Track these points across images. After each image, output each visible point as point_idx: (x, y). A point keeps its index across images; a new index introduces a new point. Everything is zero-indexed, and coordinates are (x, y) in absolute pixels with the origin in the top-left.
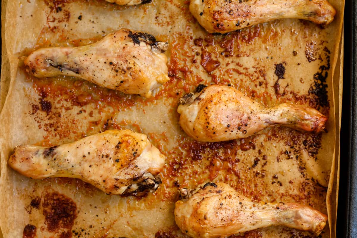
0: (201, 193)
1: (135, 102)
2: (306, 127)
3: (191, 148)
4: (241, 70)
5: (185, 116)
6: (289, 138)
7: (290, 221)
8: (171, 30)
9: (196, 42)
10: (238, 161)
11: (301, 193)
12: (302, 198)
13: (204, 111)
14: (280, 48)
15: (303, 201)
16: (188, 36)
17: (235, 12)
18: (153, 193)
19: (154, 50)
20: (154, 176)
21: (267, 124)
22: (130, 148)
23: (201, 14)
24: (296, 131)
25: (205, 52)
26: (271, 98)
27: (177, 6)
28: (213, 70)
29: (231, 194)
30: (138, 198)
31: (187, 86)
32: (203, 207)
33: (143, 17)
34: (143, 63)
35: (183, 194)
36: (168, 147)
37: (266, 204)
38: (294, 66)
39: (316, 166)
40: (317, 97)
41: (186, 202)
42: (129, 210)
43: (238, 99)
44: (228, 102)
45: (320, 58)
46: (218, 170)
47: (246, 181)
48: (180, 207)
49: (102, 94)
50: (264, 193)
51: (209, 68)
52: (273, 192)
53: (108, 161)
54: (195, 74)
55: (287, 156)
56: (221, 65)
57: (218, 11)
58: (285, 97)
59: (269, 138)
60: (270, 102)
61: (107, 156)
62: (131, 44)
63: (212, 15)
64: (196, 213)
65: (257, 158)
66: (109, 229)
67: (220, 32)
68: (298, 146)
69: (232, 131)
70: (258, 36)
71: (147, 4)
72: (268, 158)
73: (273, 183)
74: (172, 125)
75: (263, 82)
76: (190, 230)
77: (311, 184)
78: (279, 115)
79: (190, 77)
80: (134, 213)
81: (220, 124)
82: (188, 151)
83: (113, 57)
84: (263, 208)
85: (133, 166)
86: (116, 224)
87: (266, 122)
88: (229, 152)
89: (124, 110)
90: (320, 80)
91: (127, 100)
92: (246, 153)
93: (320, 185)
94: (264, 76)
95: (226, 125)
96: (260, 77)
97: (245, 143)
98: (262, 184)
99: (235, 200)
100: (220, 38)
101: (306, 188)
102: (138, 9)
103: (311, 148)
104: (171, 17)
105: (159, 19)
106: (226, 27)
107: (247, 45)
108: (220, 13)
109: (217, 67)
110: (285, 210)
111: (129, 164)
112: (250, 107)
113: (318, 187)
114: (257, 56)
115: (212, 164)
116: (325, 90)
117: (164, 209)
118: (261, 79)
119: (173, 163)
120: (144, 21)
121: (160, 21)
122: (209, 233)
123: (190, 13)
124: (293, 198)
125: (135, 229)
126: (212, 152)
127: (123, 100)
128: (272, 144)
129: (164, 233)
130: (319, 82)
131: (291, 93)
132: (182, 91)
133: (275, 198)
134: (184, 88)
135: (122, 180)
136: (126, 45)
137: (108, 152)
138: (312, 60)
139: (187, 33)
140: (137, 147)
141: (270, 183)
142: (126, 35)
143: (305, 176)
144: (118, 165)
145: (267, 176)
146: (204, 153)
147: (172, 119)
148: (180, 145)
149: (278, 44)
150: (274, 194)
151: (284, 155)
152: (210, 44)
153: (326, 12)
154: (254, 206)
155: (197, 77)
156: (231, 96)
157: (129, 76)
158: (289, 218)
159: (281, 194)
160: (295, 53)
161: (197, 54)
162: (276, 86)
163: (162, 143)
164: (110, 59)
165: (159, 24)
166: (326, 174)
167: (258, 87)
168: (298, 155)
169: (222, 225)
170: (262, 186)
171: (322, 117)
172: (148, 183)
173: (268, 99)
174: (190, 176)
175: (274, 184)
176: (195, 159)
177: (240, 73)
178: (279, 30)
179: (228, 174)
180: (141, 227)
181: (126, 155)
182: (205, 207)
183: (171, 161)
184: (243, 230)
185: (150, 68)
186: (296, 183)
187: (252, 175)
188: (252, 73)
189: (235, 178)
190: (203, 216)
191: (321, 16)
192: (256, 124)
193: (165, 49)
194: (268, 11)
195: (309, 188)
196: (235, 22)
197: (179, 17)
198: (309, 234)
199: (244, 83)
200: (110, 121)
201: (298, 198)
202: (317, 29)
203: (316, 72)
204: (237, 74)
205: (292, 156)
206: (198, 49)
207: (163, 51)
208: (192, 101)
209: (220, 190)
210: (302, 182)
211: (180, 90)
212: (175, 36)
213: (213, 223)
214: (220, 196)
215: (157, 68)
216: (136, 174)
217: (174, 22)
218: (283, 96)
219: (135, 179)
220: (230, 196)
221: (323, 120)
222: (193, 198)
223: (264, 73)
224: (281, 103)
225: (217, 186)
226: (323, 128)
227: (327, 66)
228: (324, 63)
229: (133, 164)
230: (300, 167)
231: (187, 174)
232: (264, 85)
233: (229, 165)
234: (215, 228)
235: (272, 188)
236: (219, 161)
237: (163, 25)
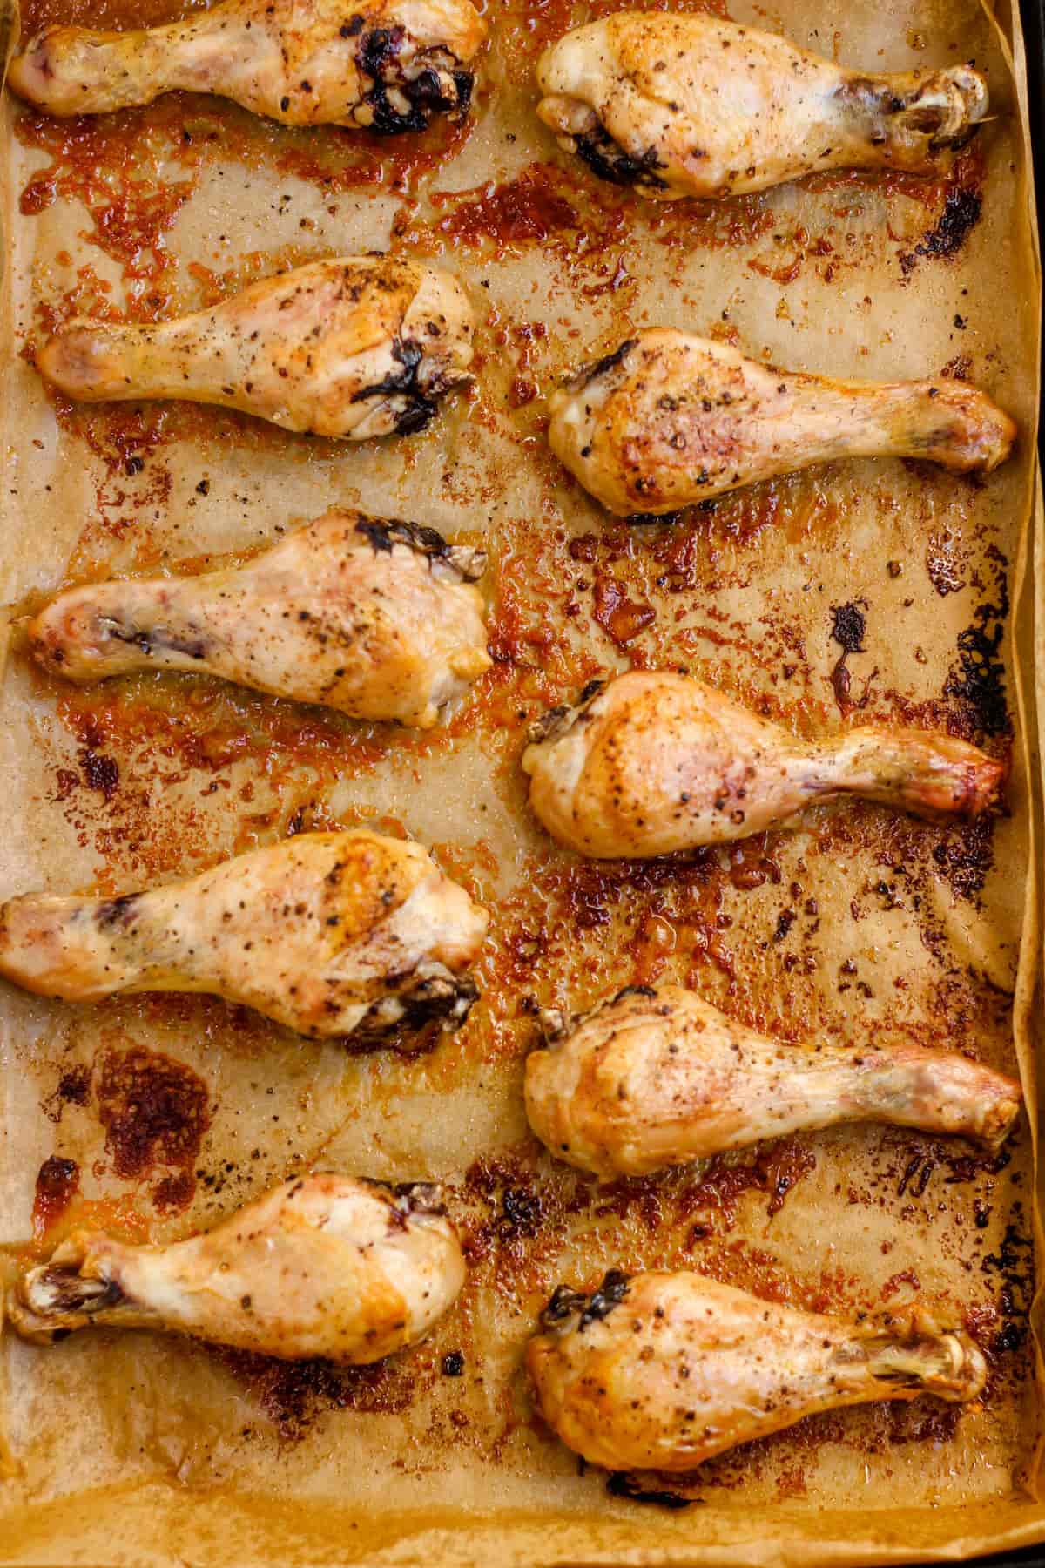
0: (608, 1019)
1: (385, 749)
2: (936, 796)
3: (570, 887)
4: (724, 630)
5: (547, 775)
6: (889, 841)
7: (901, 1100)
8: (495, 515)
9: (576, 550)
10: (726, 922)
11: (935, 1016)
12: (940, 1035)
13: (604, 751)
14: (846, 557)
15: (945, 1042)
16: (548, 531)
17: (690, 441)
18: (452, 1033)
19: (439, 570)
20: (454, 972)
21: (811, 792)
22: (372, 879)
23: (586, 452)
24: (910, 815)
25: (606, 579)
26: (824, 716)
27: (511, 438)
28: (633, 636)
29: (704, 1018)
30: (407, 1056)
31: (553, 691)
32: (611, 1058)
33: (403, 479)
34: (405, 610)
35: (550, 1025)
36: (496, 885)
37: (818, 1049)
38: (891, 609)
39: (981, 927)
40: (971, 706)
41: (559, 1050)
42: (379, 1097)
43: (713, 714)
44: (678, 722)
45: (976, 582)
46: (662, 953)
47: (754, 987)
48: (542, 1069)
49: (281, 727)
50: (813, 1022)
51: (620, 629)
52: (843, 1019)
53: (304, 926)
54: (575, 650)
55: (882, 898)
56: (658, 618)
57: (637, 439)
58: (868, 709)
59: (823, 846)
60: (821, 730)
61: (300, 910)
62: (365, 552)
63: (619, 454)
64: (590, 1082)
65: (787, 911)
66: (315, 1160)
67: (650, 510)
68: (917, 865)
69: (696, 815)
70: (773, 522)
71: (413, 434)
72: (824, 909)
73: (842, 988)
74: (506, 814)
75: (795, 667)
76: (576, 1140)
77: (966, 986)
78: (850, 762)
79: (561, 660)
80: (396, 1104)
81: (659, 793)
82: (564, 898)
83: (308, 595)
84: (810, 1063)
85: (385, 936)
86: (338, 1143)
87: (807, 786)
88: (696, 893)
89: (351, 776)
90: (980, 651)
91: (363, 741)
92: (752, 896)
93: (997, 990)
94: (796, 646)
95: (676, 796)
96: (786, 651)
97: (745, 865)
98: (807, 995)
99: (716, 1039)
100: (652, 533)
101: (950, 1002)
102: (387, 455)
103: (960, 872)
104: (492, 474)
105: (456, 481)
106: (667, 491)
107: (739, 552)
108: (643, 444)
109: (646, 623)
110: (882, 1066)
111: (369, 930)
112: (752, 740)
113: (992, 996)
114: (772, 583)
115: (642, 937)
116: (997, 682)
117: (490, 1089)
118: (790, 656)
119: (514, 939)
120: (407, 488)
121: (460, 488)
122: (637, 1144)
123: (554, 459)
124: (911, 1034)
125: (400, 1158)
126: (641, 898)
127: (349, 742)
128: (832, 861)
129: (494, 1168)
130: (977, 657)
131: (887, 697)
132: (538, 705)
133: (852, 1037)
134: (543, 697)
135: (350, 983)
136: (350, 555)
137: (303, 897)
138: (950, 589)
139: (546, 520)
140: (393, 877)
141: (834, 988)
142: (349, 525)
143: (946, 963)
144: (337, 935)
145: (820, 966)
146: (615, 901)
147: (508, 798)
148: (535, 880)
149: (839, 543)
150: (848, 1026)
151: (872, 896)
152: (621, 552)
153: (984, 429)
154: (780, 1055)
155: (584, 660)
156: (688, 703)
157: (362, 652)
158: (897, 1093)
159: (869, 1022)
160: (893, 570)
161: (581, 587)
162: (838, 677)
163: (477, 875)
164: (301, 605)
165: (454, 497)
166: (1010, 949)
167: (781, 683)
168: (921, 894)
169: (676, 1117)
170: (808, 1000)
171: (988, 762)
172: (434, 994)
173: (815, 719)
174: (573, 979)
175: (846, 992)
176: (587, 921)
177: (720, 642)
178: (838, 498)
179: (696, 968)
180: (418, 1150)
181: (359, 901)
182: (620, 1061)
183: (508, 933)
184: (746, 1135)
185: (429, 627)
186: (918, 985)
187: (773, 964)
188: (757, 640)
189: (717, 978)
190: (615, 1087)
191: (966, 444)
192: (776, 789)
193: (477, 572)
194: (798, 432)
195: (960, 1000)
196: (692, 473)
197: (519, 473)
198: (970, 1152)
199: (734, 671)
200: (307, 812)
201: (926, 1034)
202: (963, 490)
203: (966, 628)
204: (712, 646)
205: (897, 900)
206: (583, 572)
207: (468, 579)
208: (567, 727)
209: (665, 1008)
210: (936, 982)
211: (528, 704)
212: (506, 534)
213: (647, 1111)
214: (667, 1026)
215: (450, 628)
216: (394, 962)
217: (502, 488)
218: (862, 707)
219: (391, 982)
220: (700, 1026)
221: (989, 771)
222: (581, 1036)
223: (797, 636)
224: (856, 726)
225: (655, 994)
226: (994, 798)
227: (998, 606)
228: (991, 597)
229: (382, 930)
230: (927, 935)
231: (561, 973)
232: (798, 677)
233: (699, 937)
234: (654, 1125)
235: (841, 1005)
236: (664, 926)
237: (466, 501)
